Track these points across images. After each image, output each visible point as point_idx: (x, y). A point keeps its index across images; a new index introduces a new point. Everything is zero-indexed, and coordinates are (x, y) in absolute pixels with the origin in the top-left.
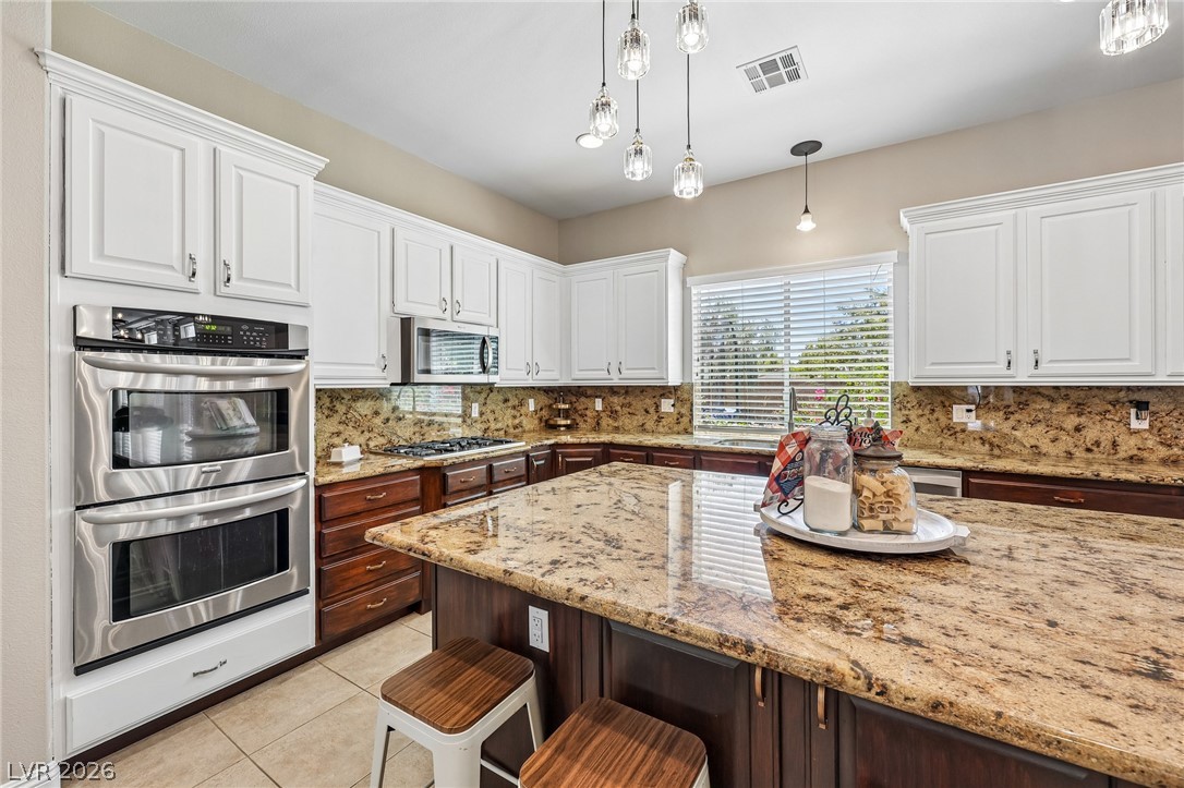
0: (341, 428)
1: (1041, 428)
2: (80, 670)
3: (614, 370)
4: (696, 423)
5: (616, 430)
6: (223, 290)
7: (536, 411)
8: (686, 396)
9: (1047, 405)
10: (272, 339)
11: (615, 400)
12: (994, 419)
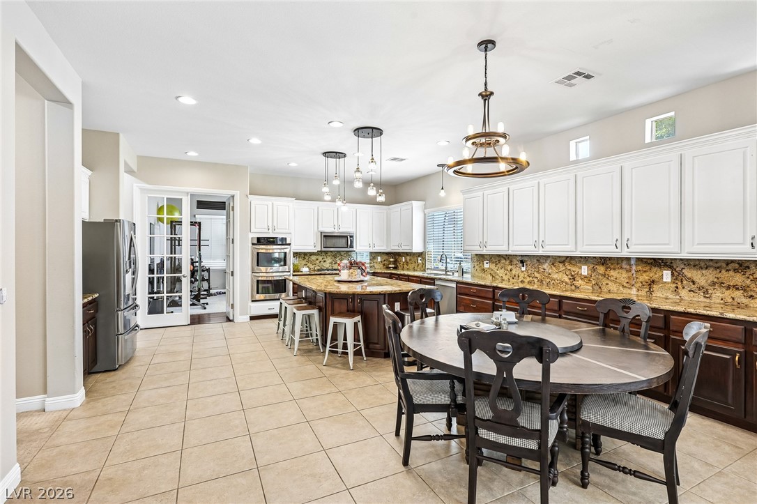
0: (306, 263)
1: (503, 269)
2: (252, 301)
3: (400, 246)
4: (426, 267)
5: (408, 269)
6: (274, 232)
7: (381, 262)
8: (424, 256)
9: (504, 262)
10: (284, 242)
11: (408, 258)
12: (493, 266)
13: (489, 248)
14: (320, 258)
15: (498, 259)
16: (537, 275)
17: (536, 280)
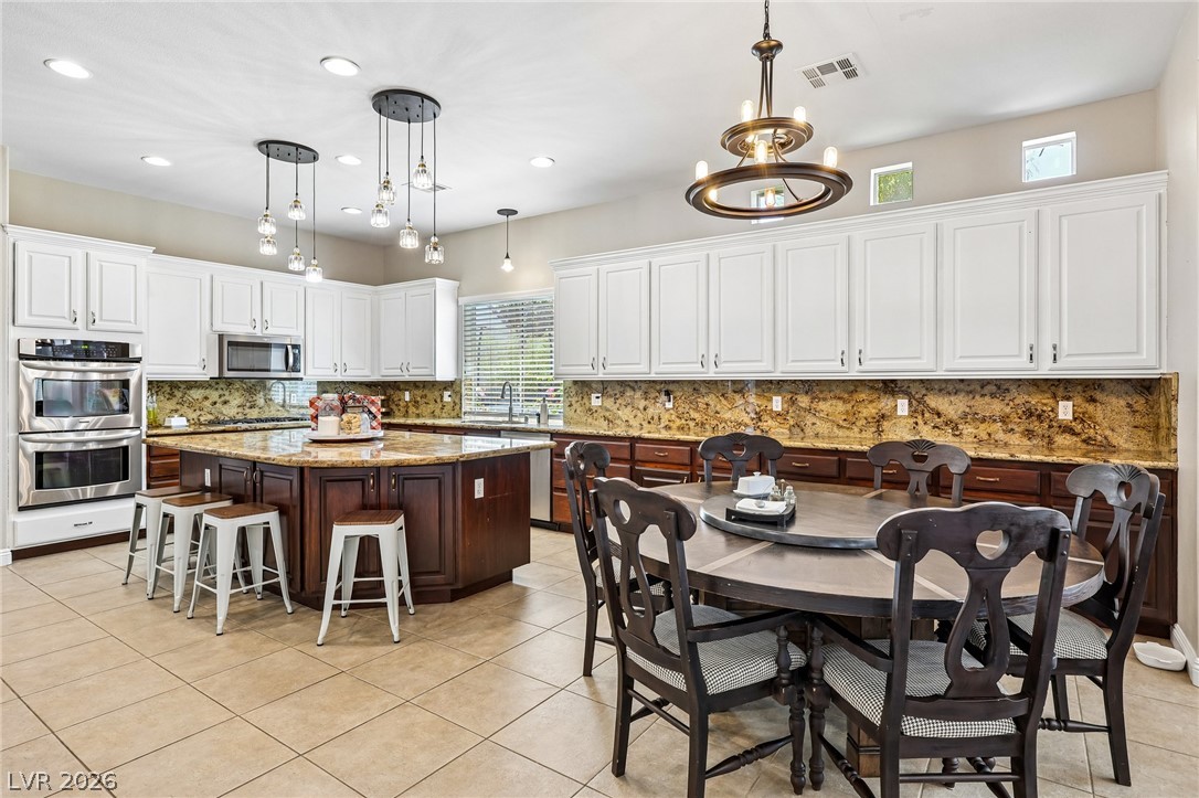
0: (178, 407)
1: (629, 408)
2: (21, 509)
3: (404, 369)
4: (463, 410)
5: (418, 416)
6: (92, 327)
8: (458, 389)
9: (632, 393)
10: (120, 352)
11: (419, 393)
12: (609, 403)
13: (609, 368)
14: (214, 395)
15: (618, 389)
16: (694, 415)
17: (692, 424)
